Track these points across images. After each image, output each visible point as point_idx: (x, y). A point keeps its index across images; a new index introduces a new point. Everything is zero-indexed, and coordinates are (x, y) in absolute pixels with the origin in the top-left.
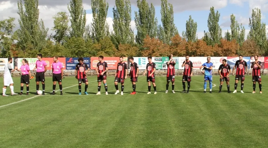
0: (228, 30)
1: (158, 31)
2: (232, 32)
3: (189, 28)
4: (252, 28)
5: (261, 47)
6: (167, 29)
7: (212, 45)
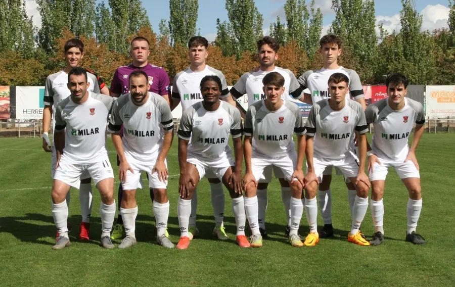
0: (278, 19)
1: (98, 19)
2: (290, 22)
3: (177, 12)
4: (341, 12)
5: (363, 60)
6: (120, 14)
7: (238, 56)
